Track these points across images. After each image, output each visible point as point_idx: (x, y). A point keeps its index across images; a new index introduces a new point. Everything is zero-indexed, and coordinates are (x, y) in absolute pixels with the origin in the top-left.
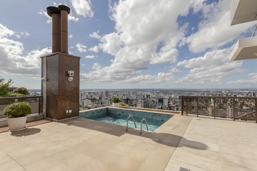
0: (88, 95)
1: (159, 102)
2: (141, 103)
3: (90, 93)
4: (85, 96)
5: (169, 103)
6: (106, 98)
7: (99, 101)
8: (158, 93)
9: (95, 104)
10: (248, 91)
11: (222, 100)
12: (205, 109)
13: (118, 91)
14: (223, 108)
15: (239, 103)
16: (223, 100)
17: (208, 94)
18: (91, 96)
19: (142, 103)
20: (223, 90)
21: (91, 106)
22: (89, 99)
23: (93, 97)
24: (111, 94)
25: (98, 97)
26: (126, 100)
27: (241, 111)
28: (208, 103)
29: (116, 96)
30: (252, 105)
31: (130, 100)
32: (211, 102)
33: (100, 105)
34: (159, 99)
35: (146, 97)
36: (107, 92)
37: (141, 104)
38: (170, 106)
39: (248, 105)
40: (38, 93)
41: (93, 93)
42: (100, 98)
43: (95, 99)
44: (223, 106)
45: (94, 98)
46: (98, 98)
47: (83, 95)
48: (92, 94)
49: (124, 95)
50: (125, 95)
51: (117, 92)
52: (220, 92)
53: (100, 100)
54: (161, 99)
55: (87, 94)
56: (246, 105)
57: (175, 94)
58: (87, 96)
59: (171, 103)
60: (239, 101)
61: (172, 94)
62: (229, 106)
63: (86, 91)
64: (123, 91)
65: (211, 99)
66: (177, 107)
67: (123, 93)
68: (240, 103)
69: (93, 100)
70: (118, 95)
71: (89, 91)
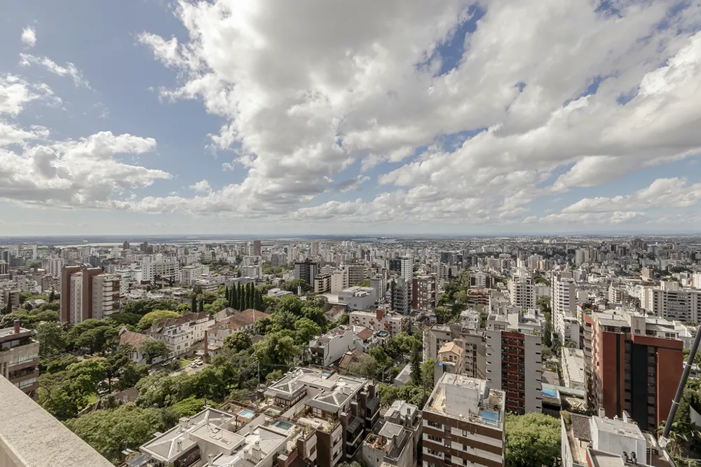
0: (205, 252)
1: (391, 268)
2: (344, 271)
3: (210, 247)
4: (197, 255)
5: (415, 270)
6: (255, 260)
7: (236, 267)
8: (392, 244)
9: (219, 276)
10: (601, 238)
11: (541, 263)
12: (502, 284)
13: (289, 241)
14: (543, 281)
15: (580, 269)
16: (544, 261)
17: (510, 248)
18: (214, 254)
19: (345, 273)
20: (545, 238)
21: (208, 281)
22: (205, 264)
23: (220, 256)
24: (268, 249)
25: (232, 256)
26: (304, 263)
27: (583, 288)
28: (511, 269)
29: (280, 254)
30: (608, 273)
31: (315, 264)
32: (518, 266)
33: (234, 279)
34: (391, 261)
35: (359, 255)
36: (257, 245)
37: (342, 274)
38: (415, 278)
39: (600, 274)
40: (57, 247)
41: (220, 246)
42: (237, 259)
43: (223, 263)
44: (543, 276)
45: (221, 261)
46: (232, 260)
47: (191, 251)
48: (216, 249)
49: (303, 251)
50: (306, 250)
51: (285, 243)
52: (538, 243)
53: (237, 264)
54: (396, 262)
55: (203, 249)
56: (595, 273)
57: (433, 247)
58: (203, 254)
59: (420, 271)
60: (582, 263)
61: (426, 247)
62: (556, 277)
63: (202, 242)
64: (303, 239)
65: (518, 259)
66: (433, 282)
67: (301, 245)
68: (583, 268)
69: (217, 266)
70: (286, 250)
71: (210, 242)
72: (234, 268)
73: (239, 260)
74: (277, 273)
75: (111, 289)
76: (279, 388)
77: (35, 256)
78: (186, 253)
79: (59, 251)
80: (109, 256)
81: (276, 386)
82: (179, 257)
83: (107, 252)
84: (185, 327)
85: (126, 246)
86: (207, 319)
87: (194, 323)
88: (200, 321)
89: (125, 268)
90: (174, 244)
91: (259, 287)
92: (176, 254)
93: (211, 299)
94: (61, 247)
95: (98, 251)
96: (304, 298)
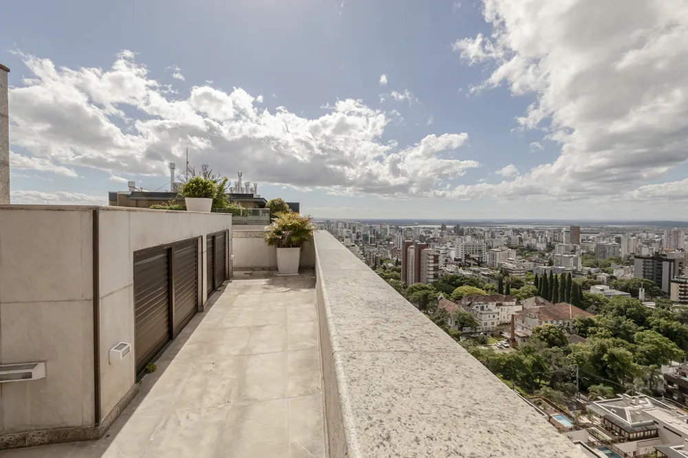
0: (512, 237)
3: (516, 231)
4: (504, 239)
6: (571, 248)
7: (547, 254)
9: (527, 263)
13: (623, 229)
18: (521, 240)
21: (515, 266)
22: (512, 248)
23: (527, 242)
24: (591, 238)
25: (542, 242)
26: (652, 258)
29: (610, 244)
31: (670, 261)
33: (545, 267)
36: (575, 231)
40: (400, 227)
41: (528, 231)
42: (547, 246)
43: (531, 249)
45: (528, 247)
46: (541, 246)
47: (497, 235)
48: (523, 235)
49: (649, 243)
50: (653, 242)
51: (618, 231)
53: (548, 252)
55: (510, 233)
58: (510, 238)
63: (509, 226)
64: (647, 227)
67: (645, 235)
69: (525, 251)
70: (618, 240)
71: (517, 227)
72: (544, 255)
73: (550, 248)
74: (605, 268)
75: (433, 261)
76: (609, 408)
77: (388, 233)
78: (493, 236)
79: (401, 231)
80: (431, 236)
81: (605, 405)
82: (486, 240)
83: (430, 233)
84: (492, 306)
85: (443, 228)
86: (514, 303)
87: (501, 305)
88: (507, 303)
89: (442, 246)
90: (481, 228)
91: (578, 280)
92: (483, 237)
93: (518, 284)
94: (403, 227)
95: (425, 232)
96: (651, 305)
